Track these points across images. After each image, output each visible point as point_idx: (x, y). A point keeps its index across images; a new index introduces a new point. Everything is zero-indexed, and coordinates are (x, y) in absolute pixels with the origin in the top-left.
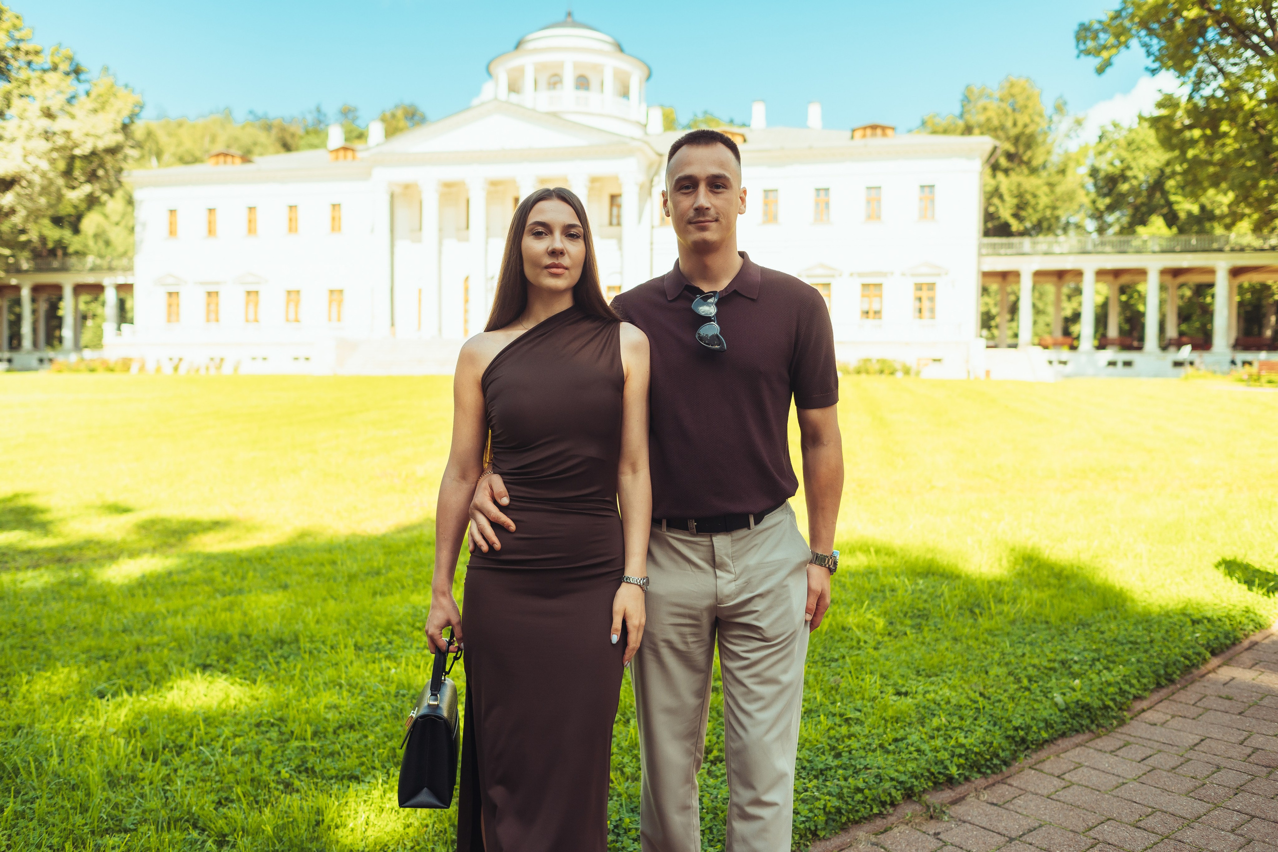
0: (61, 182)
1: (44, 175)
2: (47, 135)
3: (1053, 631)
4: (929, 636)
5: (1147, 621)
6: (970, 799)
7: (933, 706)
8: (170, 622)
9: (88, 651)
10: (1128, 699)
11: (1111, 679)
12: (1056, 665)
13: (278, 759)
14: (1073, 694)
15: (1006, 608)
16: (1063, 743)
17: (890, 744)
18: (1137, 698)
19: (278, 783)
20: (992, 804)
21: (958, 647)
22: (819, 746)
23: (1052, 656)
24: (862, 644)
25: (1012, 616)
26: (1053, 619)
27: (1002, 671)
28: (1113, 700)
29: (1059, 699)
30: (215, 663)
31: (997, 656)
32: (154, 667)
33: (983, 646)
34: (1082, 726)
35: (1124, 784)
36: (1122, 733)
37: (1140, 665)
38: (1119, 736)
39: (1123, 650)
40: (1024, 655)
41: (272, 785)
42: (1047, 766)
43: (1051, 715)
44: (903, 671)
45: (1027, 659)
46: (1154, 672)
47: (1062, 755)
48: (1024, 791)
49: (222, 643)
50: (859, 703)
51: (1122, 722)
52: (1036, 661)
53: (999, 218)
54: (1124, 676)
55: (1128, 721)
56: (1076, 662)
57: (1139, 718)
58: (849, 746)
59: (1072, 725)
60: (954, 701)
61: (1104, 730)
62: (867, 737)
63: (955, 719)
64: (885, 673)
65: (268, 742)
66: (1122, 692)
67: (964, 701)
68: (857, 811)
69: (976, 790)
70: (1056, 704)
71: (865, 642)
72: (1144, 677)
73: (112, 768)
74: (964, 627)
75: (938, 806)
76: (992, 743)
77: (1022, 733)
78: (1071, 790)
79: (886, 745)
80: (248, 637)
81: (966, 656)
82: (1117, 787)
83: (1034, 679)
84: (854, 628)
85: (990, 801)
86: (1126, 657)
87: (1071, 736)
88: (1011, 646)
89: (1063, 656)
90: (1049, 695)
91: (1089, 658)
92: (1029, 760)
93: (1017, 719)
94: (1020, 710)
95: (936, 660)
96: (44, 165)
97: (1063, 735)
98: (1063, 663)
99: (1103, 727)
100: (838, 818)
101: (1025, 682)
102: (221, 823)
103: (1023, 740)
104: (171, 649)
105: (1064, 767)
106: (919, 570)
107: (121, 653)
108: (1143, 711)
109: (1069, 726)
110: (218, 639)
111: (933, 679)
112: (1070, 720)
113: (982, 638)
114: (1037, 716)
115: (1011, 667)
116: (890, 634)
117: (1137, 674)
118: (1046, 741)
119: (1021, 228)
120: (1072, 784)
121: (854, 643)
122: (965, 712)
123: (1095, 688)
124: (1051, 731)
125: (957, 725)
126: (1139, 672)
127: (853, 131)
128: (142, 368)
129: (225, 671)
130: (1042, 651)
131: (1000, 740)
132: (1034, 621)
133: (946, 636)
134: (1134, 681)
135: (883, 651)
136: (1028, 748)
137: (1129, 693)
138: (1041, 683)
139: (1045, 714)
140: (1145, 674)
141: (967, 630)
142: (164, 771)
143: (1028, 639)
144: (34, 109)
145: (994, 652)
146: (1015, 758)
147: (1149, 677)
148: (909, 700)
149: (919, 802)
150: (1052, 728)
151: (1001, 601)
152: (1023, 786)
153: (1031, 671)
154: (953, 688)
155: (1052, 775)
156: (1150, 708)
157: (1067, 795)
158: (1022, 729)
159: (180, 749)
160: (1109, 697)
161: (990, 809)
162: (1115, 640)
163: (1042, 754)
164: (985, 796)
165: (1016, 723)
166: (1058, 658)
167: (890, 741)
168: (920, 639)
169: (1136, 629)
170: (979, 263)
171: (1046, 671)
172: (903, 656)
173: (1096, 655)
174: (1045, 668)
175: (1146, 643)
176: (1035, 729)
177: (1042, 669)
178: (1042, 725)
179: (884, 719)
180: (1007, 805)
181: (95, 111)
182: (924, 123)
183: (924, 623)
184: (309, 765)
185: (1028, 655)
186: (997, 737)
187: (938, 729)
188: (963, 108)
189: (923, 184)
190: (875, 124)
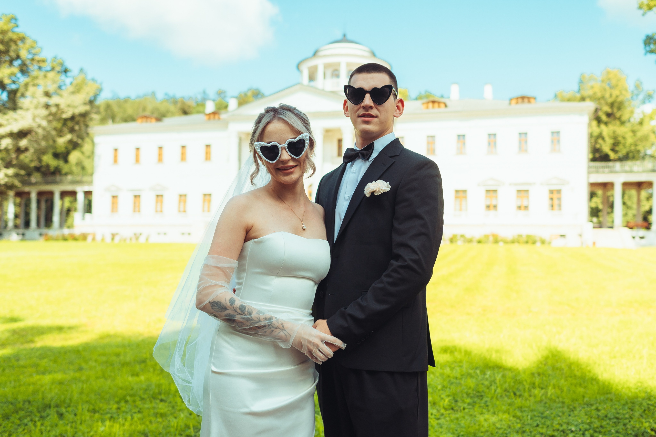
0: (54, 133)
1: (44, 129)
2: (47, 106)
53: (602, 151)
96: (44, 123)
119: (616, 158)
127: (511, 100)
128: (94, 239)
144: (40, 91)
170: (588, 178)
181: (73, 93)
182: (556, 96)
188: (579, 87)
189: (553, 131)
190: (523, 96)
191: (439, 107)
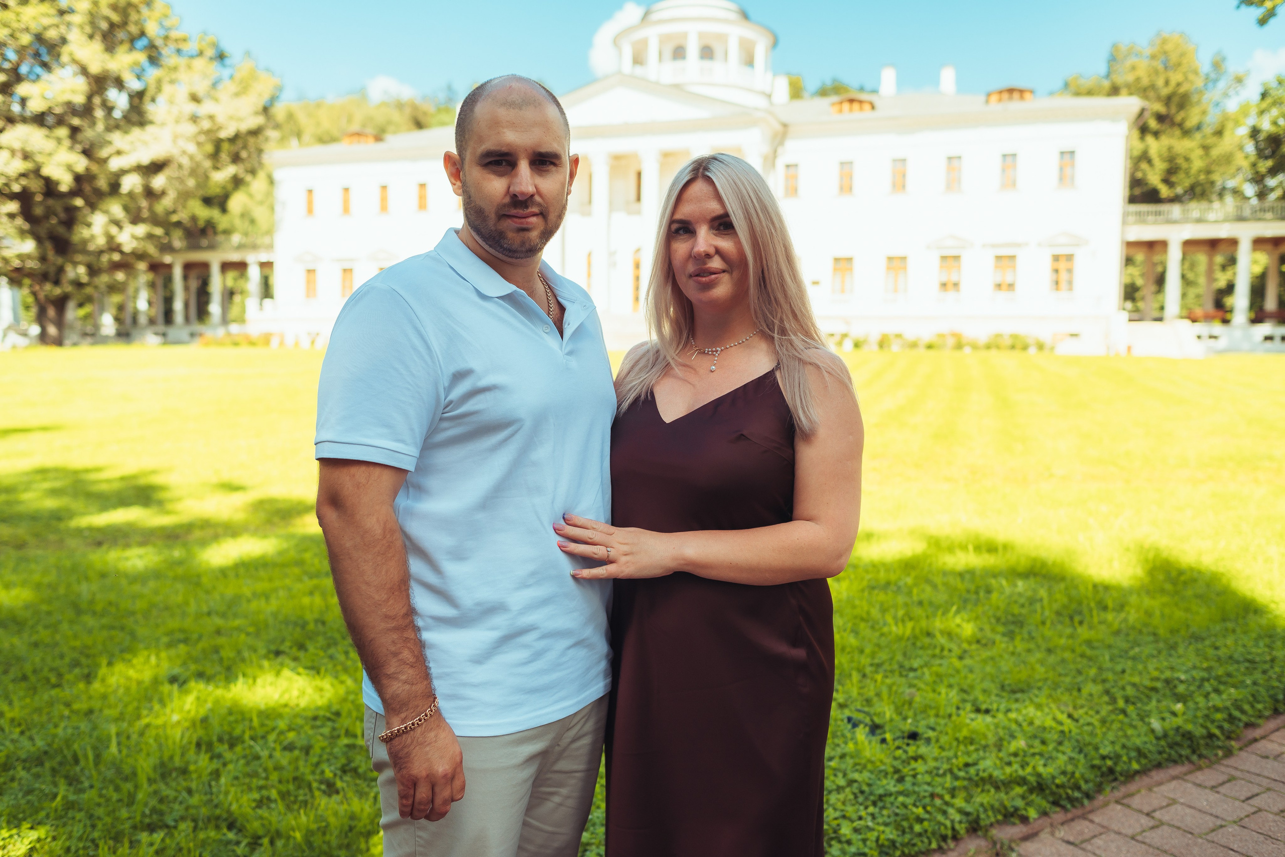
0: (208, 164)
1: (191, 158)
2: (194, 119)
3: (1161, 645)
4: (1020, 645)
5: (1270, 636)
6: (1045, 835)
7: (1014, 726)
8: (254, 605)
9: (170, 633)
10: (1238, 727)
11: (1220, 704)
12: (1159, 685)
13: (325, 757)
14: (1174, 719)
15: (1110, 617)
16: (1157, 775)
17: (960, 770)
18: (1249, 725)
19: (321, 782)
20: (1069, 842)
21: (1052, 659)
22: (883, 768)
23: (1156, 674)
24: (946, 653)
25: (1116, 626)
26: (1161, 632)
27: (1096, 689)
28: (1220, 728)
29: (1156, 724)
30: (287, 650)
31: (1093, 672)
32: (227, 653)
33: (1079, 659)
34: (1181, 756)
35: (1221, 826)
36: (1227, 766)
37: (1256, 688)
38: (1223, 769)
39: (1238, 670)
40: (1123, 671)
41: (315, 785)
42: (1136, 802)
43: (1146, 743)
44: (986, 684)
45: (1127, 677)
46: (1271, 697)
47: (1155, 789)
48: (1106, 829)
49: (298, 629)
50: (932, 721)
51: (1229, 753)
52: (1136, 679)
53: (1146, 184)
54: (1236, 700)
55: (1236, 752)
56: (1182, 682)
57: (1249, 749)
58: (914, 769)
59: (1170, 755)
60: (1037, 722)
61: (1206, 761)
62: (936, 759)
63: (1037, 743)
64: (965, 687)
65: (320, 738)
66: (1231, 719)
67: (1049, 722)
68: (914, 845)
69: (1052, 825)
70: (1153, 731)
71: (950, 651)
72: (1259, 702)
73: (166, 758)
74: (1060, 636)
75: (1006, 842)
76: (1073, 773)
77: (1109, 763)
78: (1159, 831)
79: (955, 770)
80: (324, 623)
81: (1060, 669)
82: (1213, 830)
83: (1132, 700)
84: (938, 635)
85: (1066, 839)
86: (1241, 678)
87: (1167, 767)
88: (1111, 660)
89: (1168, 674)
90: (1147, 720)
91: (1197, 677)
92: (1118, 794)
93: (1106, 746)
94: (1111, 736)
95: (1023, 676)
96: (192, 148)
97: (1159, 766)
98: (1167, 682)
99: (1205, 757)
100: (891, 852)
101: (1121, 703)
102: (256, 824)
103: (1111, 771)
104: (248, 634)
105: (1156, 803)
106: (1020, 569)
107: (200, 637)
108: (1255, 740)
109: (1165, 756)
110: (295, 624)
111: (1019, 695)
112: (1167, 750)
113: (1079, 650)
114: (1129, 744)
115: (1108, 685)
116: (978, 642)
117: (1251, 699)
118: (1137, 772)
119: (1172, 195)
120: (1161, 823)
121: (937, 651)
122: (1047, 736)
123: (1199, 714)
124: (1143, 761)
125: (1036, 750)
126: (1253, 696)
127: (989, 95)
128: (282, 343)
129: (295, 659)
130: (1146, 667)
131: (1083, 771)
132: (1140, 632)
133: (1038, 647)
134: (1246, 707)
135: (968, 661)
136: (1115, 779)
137: (1240, 720)
138: (1139, 705)
139: (1138, 742)
140: (1260, 699)
141: (1062, 641)
142: (215, 765)
143: (1131, 653)
144: (181, 92)
145: (1090, 667)
146: (1099, 789)
147: (1265, 702)
148: (988, 719)
149: (985, 836)
150: (1146, 757)
151: (1105, 608)
152: (1105, 823)
153: (1130, 691)
154: (1039, 707)
155: (1140, 811)
156: (1263, 737)
157: (1154, 837)
158: (1110, 759)
159: (233, 742)
160: (1216, 724)
161: (1064, 848)
162: (1231, 657)
163: (1132, 787)
164: (1061, 833)
165: (1103, 751)
166: (1163, 677)
167: (961, 765)
168: (1011, 649)
169: (1257, 646)
170: (1123, 232)
171: (1147, 692)
172: (988, 669)
173: (1205, 675)
174: (1146, 687)
175: (1265, 662)
176: (1125, 758)
177: (1142, 689)
178: (1133, 754)
179: (957, 739)
180: (1084, 845)
181: (237, 95)
182: (1066, 85)
183: (1017, 630)
184: (353, 765)
185: (1128, 671)
186: (1080, 766)
187: (1015, 755)
188: (1109, 68)
189: (1063, 151)
190: (1012, 87)
191: (861, 109)
